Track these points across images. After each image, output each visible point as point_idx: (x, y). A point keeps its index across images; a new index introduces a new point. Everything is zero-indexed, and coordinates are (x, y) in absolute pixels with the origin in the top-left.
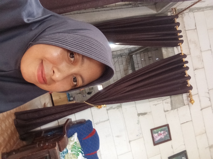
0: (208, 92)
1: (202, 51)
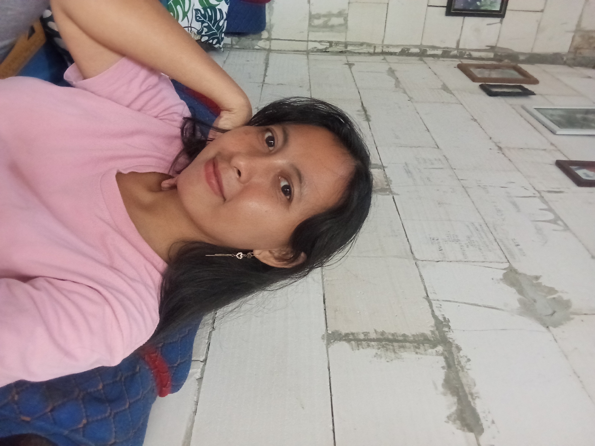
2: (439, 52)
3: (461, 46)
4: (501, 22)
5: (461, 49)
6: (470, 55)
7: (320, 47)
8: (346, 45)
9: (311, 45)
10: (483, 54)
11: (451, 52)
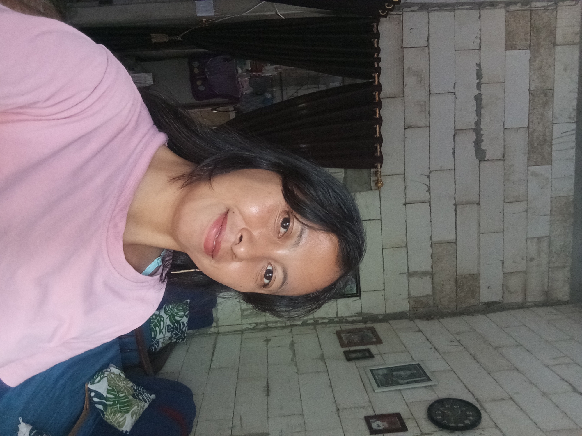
0: (428, 174)
1: (432, 92)
2: (327, 321)
3: (339, 316)
4: (360, 299)
5: (340, 317)
6: (346, 320)
7: (250, 326)
8: (267, 323)
9: (244, 327)
10: (355, 318)
11: (334, 319)
